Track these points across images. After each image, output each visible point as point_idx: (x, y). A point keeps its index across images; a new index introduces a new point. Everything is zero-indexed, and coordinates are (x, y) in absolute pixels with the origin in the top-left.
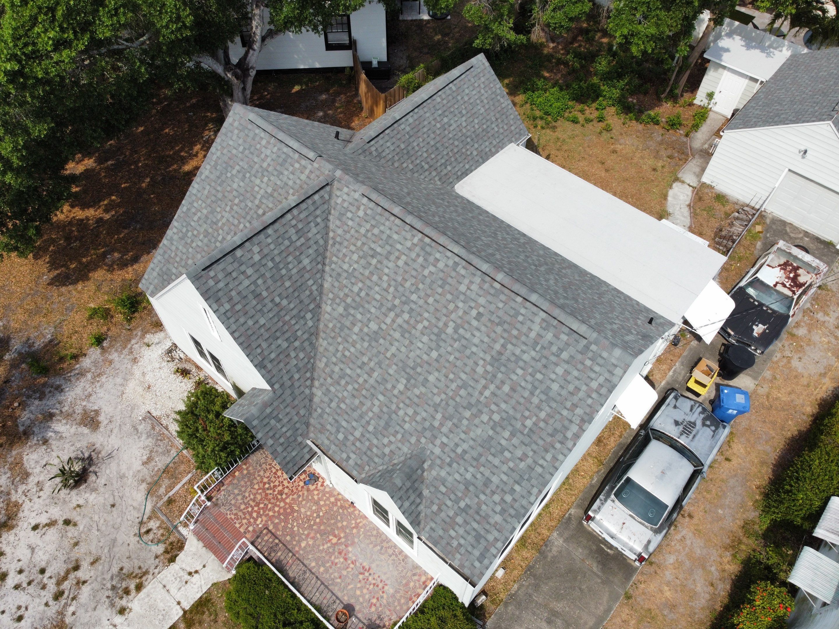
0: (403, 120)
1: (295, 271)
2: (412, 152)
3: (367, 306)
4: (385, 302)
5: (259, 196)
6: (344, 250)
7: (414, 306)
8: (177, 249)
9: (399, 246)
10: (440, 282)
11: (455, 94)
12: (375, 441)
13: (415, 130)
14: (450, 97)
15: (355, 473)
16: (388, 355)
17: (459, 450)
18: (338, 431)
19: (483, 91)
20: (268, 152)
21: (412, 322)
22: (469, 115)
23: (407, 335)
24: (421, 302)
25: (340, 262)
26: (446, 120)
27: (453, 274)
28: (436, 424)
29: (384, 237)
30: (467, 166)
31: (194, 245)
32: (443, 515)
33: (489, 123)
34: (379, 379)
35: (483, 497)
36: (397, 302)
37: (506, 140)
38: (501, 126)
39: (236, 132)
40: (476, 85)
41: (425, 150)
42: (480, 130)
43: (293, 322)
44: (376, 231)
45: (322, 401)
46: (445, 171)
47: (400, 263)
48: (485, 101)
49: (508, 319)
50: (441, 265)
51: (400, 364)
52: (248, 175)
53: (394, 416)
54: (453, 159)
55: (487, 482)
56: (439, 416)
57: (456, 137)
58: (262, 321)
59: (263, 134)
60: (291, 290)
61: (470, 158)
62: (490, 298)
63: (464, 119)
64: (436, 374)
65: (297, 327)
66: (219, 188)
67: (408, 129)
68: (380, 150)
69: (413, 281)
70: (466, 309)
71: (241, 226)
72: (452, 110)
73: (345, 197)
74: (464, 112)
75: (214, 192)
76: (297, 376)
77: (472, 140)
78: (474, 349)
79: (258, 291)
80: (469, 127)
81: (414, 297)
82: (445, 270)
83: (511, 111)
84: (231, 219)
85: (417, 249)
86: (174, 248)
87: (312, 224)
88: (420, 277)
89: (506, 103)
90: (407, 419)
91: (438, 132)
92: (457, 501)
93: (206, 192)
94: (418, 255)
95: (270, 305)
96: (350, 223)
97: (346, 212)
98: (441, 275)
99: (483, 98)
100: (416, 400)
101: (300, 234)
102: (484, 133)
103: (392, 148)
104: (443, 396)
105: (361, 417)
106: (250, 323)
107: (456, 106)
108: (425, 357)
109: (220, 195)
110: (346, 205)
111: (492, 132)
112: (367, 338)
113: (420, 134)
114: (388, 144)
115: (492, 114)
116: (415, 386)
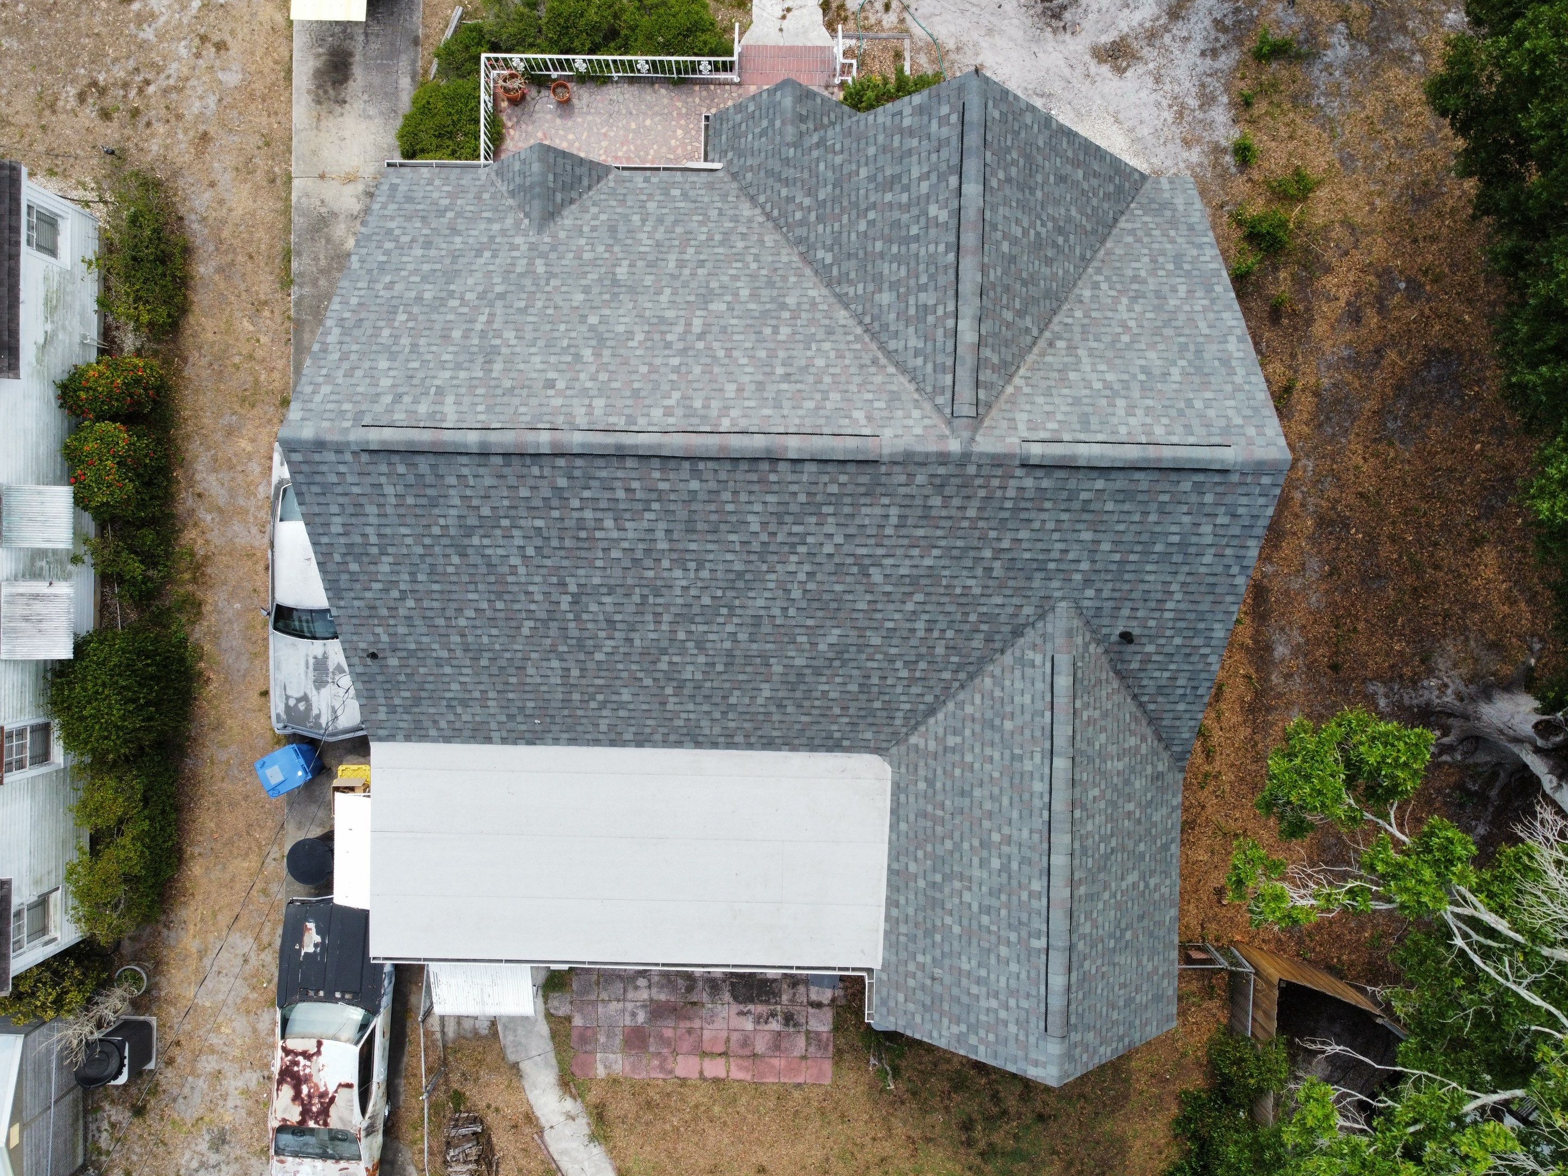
0: (1047, 771)
1: (886, 272)
2: (988, 734)
3: (749, 322)
4: (721, 337)
5: (1085, 360)
6: (847, 362)
7: (667, 352)
8: (1172, 241)
9: (752, 403)
10: (642, 394)
11: (1024, 934)
12: (619, 210)
13: (1017, 781)
14: (1024, 917)
15: (626, 173)
16: (668, 291)
17: (487, 254)
18: (685, 195)
19: (994, 1003)
20: (1132, 421)
21: (657, 337)
22: (975, 925)
23: (655, 320)
24: (658, 361)
25: (843, 346)
26: (996, 863)
27: (627, 411)
28: (539, 262)
29: (786, 404)
30: (903, 826)
31: (1146, 259)
32: (471, 196)
33: (938, 953)
34: (663, 264)
35: (425, 231)
36: (700, 345)
37: (894, 958)
38: (919, 974)
39: (1238, 421)
40: (1012, 1003)
41: (977, 766)
42: (939, 923)
43: (837, 225)
44: (810, 404)
45: (736, 208)
46: (922, 772)
47: (730, 389)
48: (975, 990)
49: (499, 400)
50: (657, 413)
51: (640, 289)
52: (1142, 377)
53: (611, 242)
54: (930, 808)
55: (428, 245)
56: (541, 269)
57: (957, 855)
58: (863, 172)
59: (1175, 439)
60: (870, 249)
61: (912, 849)
62: (544, 409)
63: (975, 907)
64: (575, 304)
65: (828, 229)
66: (1182, 339)
67: (1028, 766)
68: (1029, 671)
69: (690, 377)
70: (577, 385)
71: (1079, 314)
72: (1004, 897)
73: (910, 422)
74: (985, 920)
75: (1187, 331)
76: (784, 192)
77: (934, 885)
78: (533, 350)
79: (897, 187)
80: (956, 901)
81: (675, 361)
82: (645, 411)
83: (928, 1026)
84: (1110, 314)
85: (714, 413)
86: (1179, 240)
87: (921, 345)
88: (683, 386)
89: (944, 1033)
90: (588, 248)
91: (986, 824)
92: (459, 215)
93: (1202, 325)
94: (706, 407)
95: (872, 199)
96: (870, 396)
97: (888, 407)
98: (647, 402)
99: (984, 990)
100: (588, 269)
101: (921, 314)
102: (929, 925)
103: (1017, 699)
104: (548, 289)
105: (660, 220)
106: (872, 151)
107: (1004, 912)
108: (607, 312)
109: (1168, 332)
110: (900, 413)
111: (921, 944)
112: (718, 291)
113: (1006, 784)
114: (1027, 699)
115: (947, 979)
116: (600, 280)
